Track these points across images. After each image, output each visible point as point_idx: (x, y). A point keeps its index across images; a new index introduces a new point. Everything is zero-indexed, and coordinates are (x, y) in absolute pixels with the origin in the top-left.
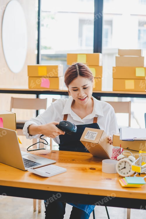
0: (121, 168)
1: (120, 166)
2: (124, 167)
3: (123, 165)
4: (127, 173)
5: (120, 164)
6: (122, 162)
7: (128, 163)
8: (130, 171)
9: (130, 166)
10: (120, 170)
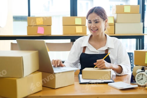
0: (139, 79)
1: (139, 77)
2: (141, 78)
3: (141, 77)
4: (144, 83)
5: (139, 76)
6: (140, 74)
7: (145, 75)
8: (146, 82)
9: (146, 77)
10: (138, 81)
